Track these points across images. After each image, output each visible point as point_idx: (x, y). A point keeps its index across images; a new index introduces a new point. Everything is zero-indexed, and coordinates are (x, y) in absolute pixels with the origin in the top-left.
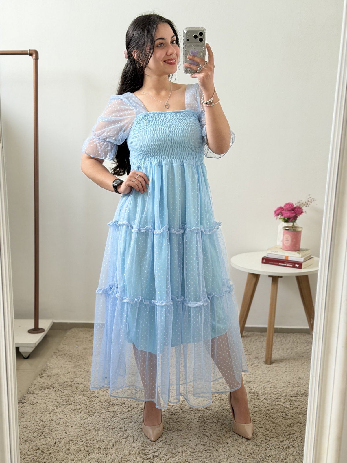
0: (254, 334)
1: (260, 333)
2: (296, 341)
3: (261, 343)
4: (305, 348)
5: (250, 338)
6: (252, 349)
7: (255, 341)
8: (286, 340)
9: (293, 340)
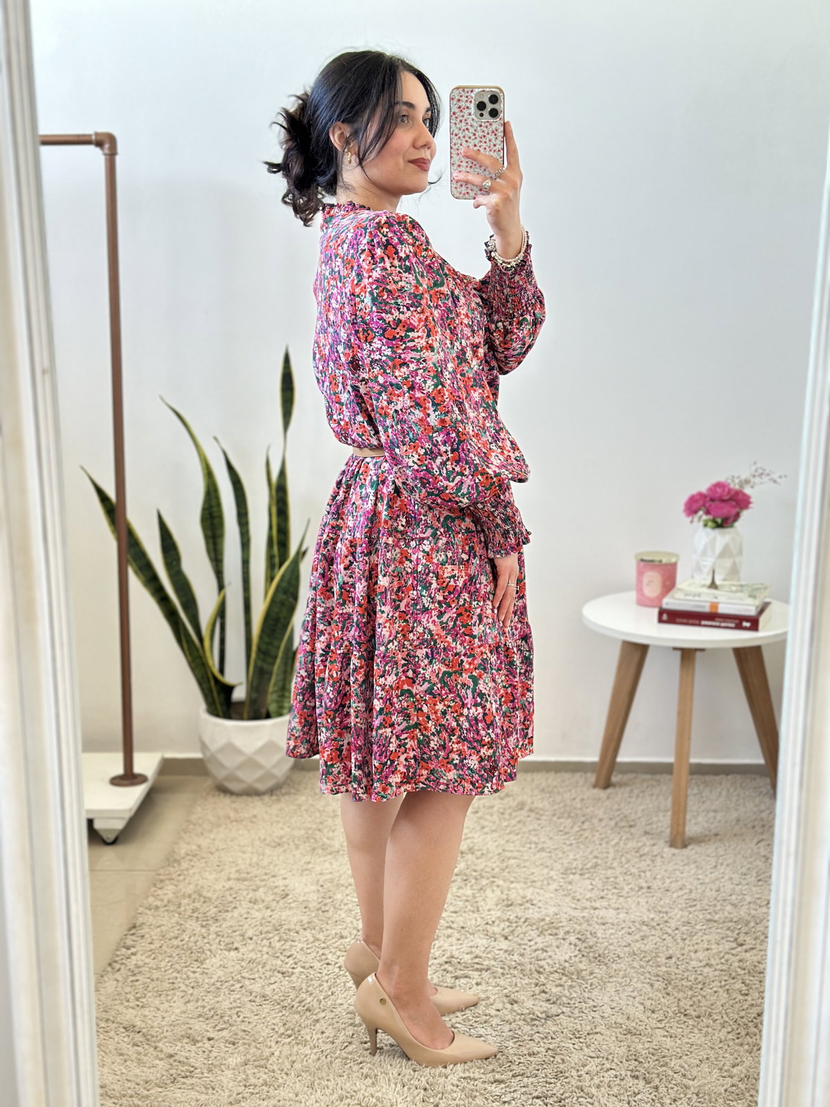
0: (636, 778)
1: (649, 776)
2: (736, 793)
3: (654, 798)
4: (755, 809)
5: (628, 789)
6: (636, 812)
7: (641, 795)
8: (711, 791)
9: (728, 790)
